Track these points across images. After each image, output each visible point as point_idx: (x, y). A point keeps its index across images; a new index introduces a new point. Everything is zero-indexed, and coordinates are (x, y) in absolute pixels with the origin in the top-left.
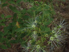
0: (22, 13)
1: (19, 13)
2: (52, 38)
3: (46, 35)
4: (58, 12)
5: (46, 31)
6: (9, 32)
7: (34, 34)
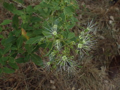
0: (28, 14)
1: (23, 15)
2: (80, 46)
3: (73, 43)
4: (83, 4)
5: (69, 37)
6: (12, 46)
7: (57, 43)
